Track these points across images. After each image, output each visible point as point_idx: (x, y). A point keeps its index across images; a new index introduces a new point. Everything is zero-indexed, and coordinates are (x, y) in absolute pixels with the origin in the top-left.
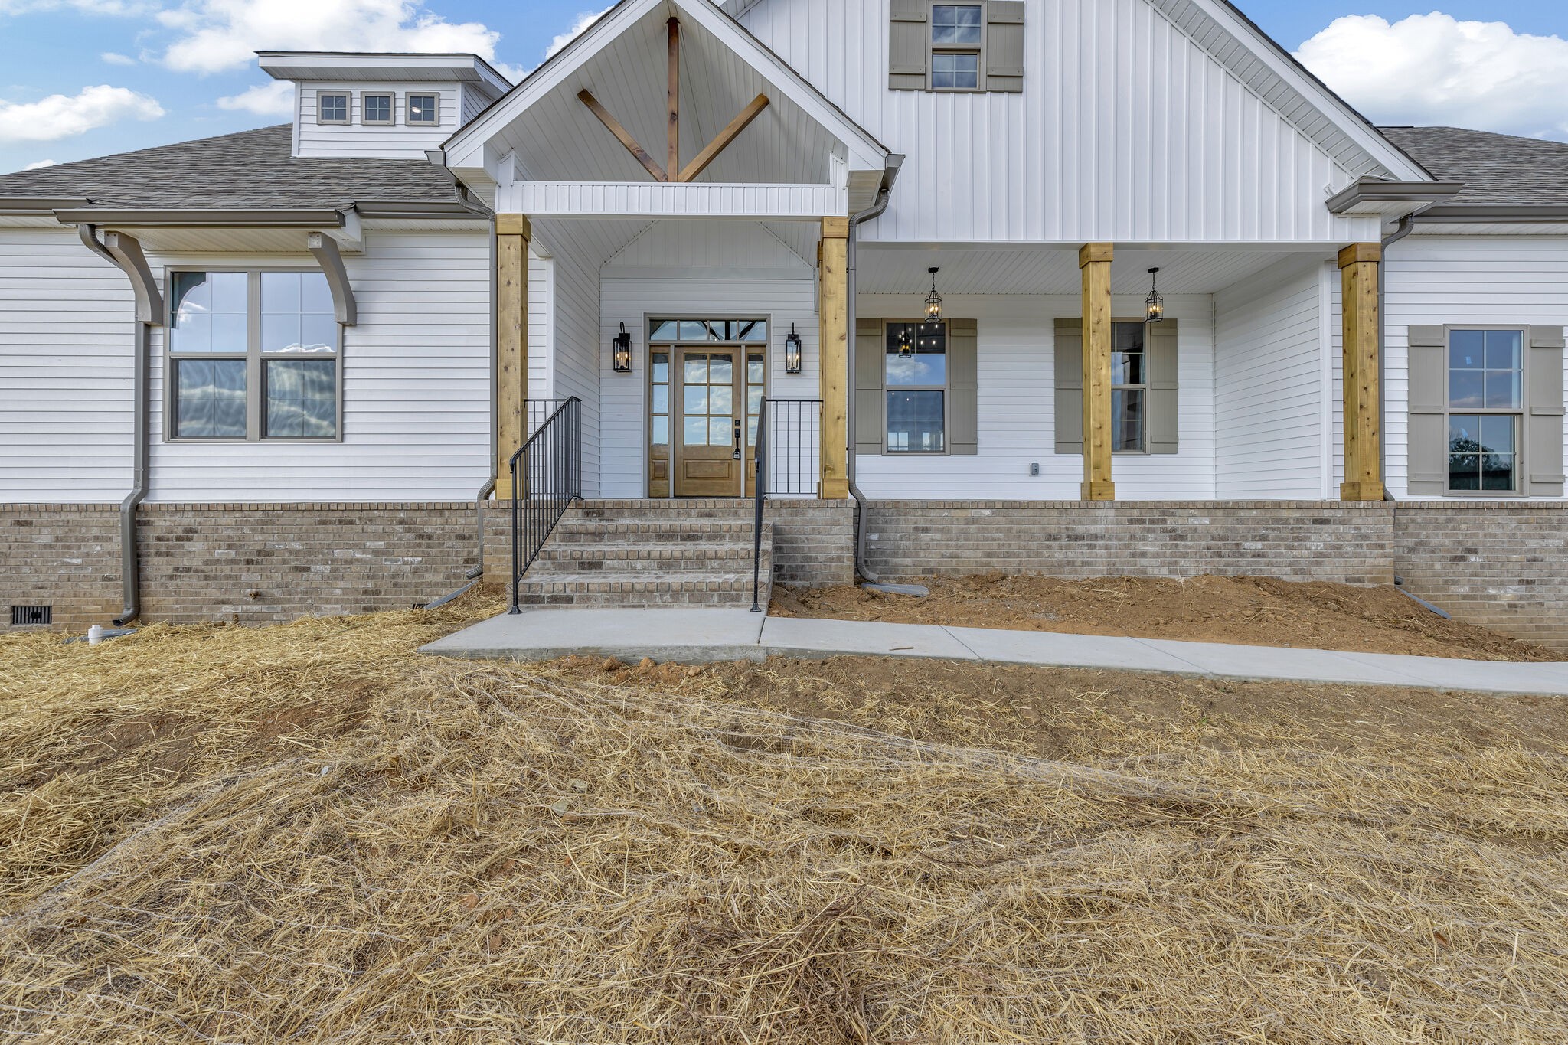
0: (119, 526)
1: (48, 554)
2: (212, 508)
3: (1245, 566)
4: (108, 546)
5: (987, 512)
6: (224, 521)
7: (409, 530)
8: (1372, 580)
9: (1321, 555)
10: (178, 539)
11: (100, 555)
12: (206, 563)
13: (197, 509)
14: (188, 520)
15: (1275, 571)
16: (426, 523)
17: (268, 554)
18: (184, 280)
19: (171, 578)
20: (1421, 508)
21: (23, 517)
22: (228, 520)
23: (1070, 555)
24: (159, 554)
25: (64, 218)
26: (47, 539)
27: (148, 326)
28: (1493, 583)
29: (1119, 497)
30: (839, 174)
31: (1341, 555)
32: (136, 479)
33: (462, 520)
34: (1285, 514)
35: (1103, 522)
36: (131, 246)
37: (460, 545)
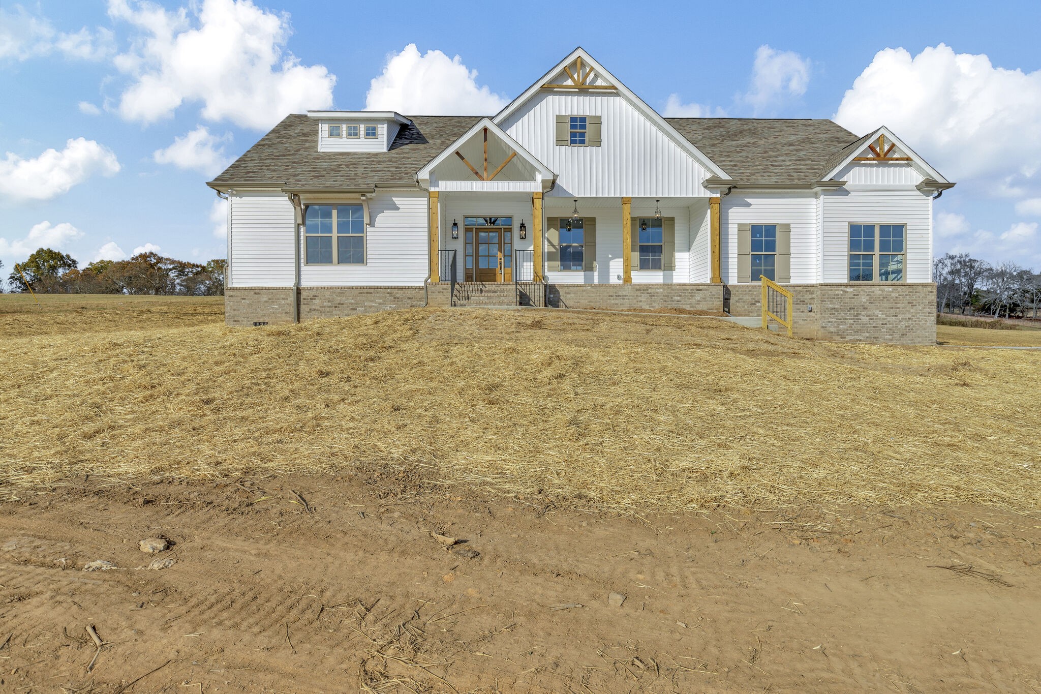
0: (292, 294)
1: (267, 304)
2: (322, 288)
3: (674, 305)
4: (288, 302)
5: (589, 287)
6: (326, 293)
7: (391, 296)
8: (716, 309)
9: (699, 301)
10: (311, 299)
11: (284, 304)
12: (321, 307)
13: (318, 288)
14: (314, 292)
15: (684, 307)
16: (397, 293)
17: (342, 304)
19: (309, 312)
20: (740, 287)
21: (257, 291)
22: (328, 292)
23: (617, 302)
24: (304, 304)
25: (283, 191)
26: (266, 299)
27: (298, 225)
29: (634, 281)
30: (539, 178)
31: (705, 301)
32: (296, 278)
33: (409, 292)
34: (687, 288)
35: (627, 291)
36: (299, 198)
37: (409, 301)
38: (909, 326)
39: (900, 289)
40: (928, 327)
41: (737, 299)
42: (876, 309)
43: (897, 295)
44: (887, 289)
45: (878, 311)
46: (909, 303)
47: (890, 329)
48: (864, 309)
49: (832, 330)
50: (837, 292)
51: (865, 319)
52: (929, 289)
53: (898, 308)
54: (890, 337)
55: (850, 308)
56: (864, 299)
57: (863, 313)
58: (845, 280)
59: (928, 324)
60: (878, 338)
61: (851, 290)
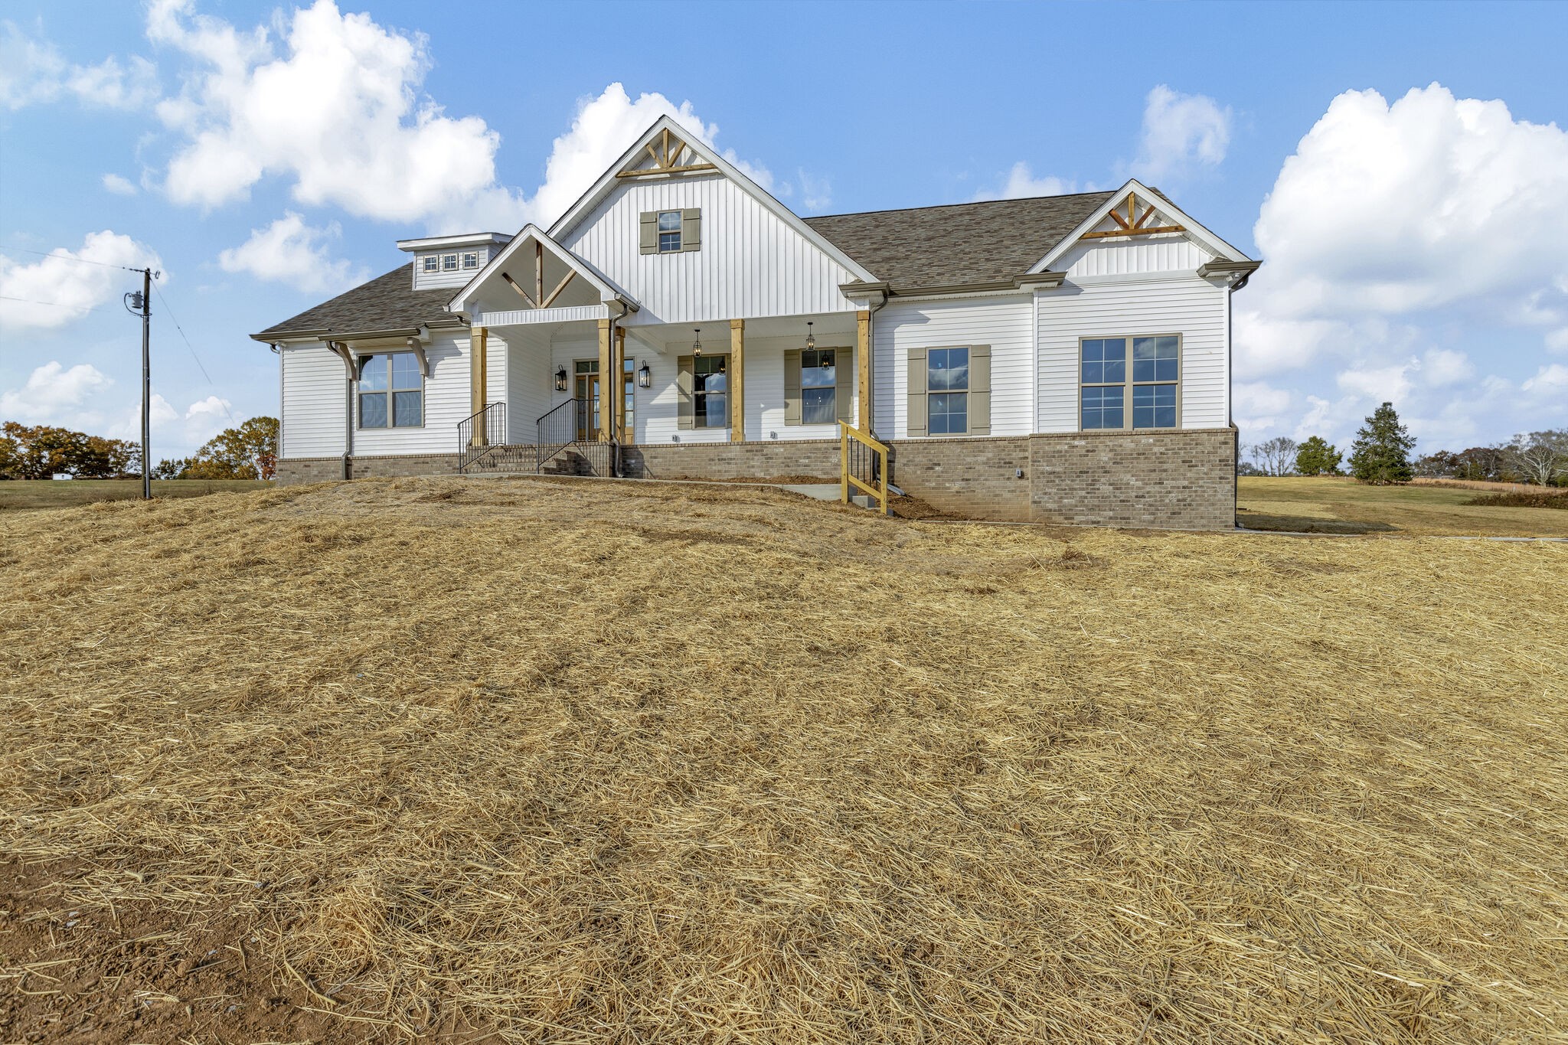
0: (341, 465)
1: (315, 479)
2: (375, 458)
3: (800, 471)
4: (337, 475)
10: (363, 471)
13: (369, 458)
14: (366, 463)
15: (815, 474)
18: (364, 359)
20: (909, 443)
21: (307, 463)
22: (380, 463)
23: (720, 468)
25: (321, 339)
26: (316, 473)
27: (351, 380)
28: (948, 481)
32: (347, 446)
34: (819, 445)
36: (344, 347)
38: (1184, 500)
39: (1167, 439)
40: (1220, 500)
41: (904, 461)
42: (1125, 472)
43: (1163, 449)
44: (1144, 440)
45: (1129, 476)
46: (1184, 462)
47: (1150, 505)
48: (1105, 472)
49: (1050, 506)
50: (1058, 447)
51: (1106, 489)
52: (1221, 438)
53: (1165, 471)
54: (1151, 517)
55: (1081, 472)
56: (1105, 457)
57: (1102, 479)
58: (1074, 428)
59: (1219, 496)
60: (1129, 518)
61: (1083, 443)
